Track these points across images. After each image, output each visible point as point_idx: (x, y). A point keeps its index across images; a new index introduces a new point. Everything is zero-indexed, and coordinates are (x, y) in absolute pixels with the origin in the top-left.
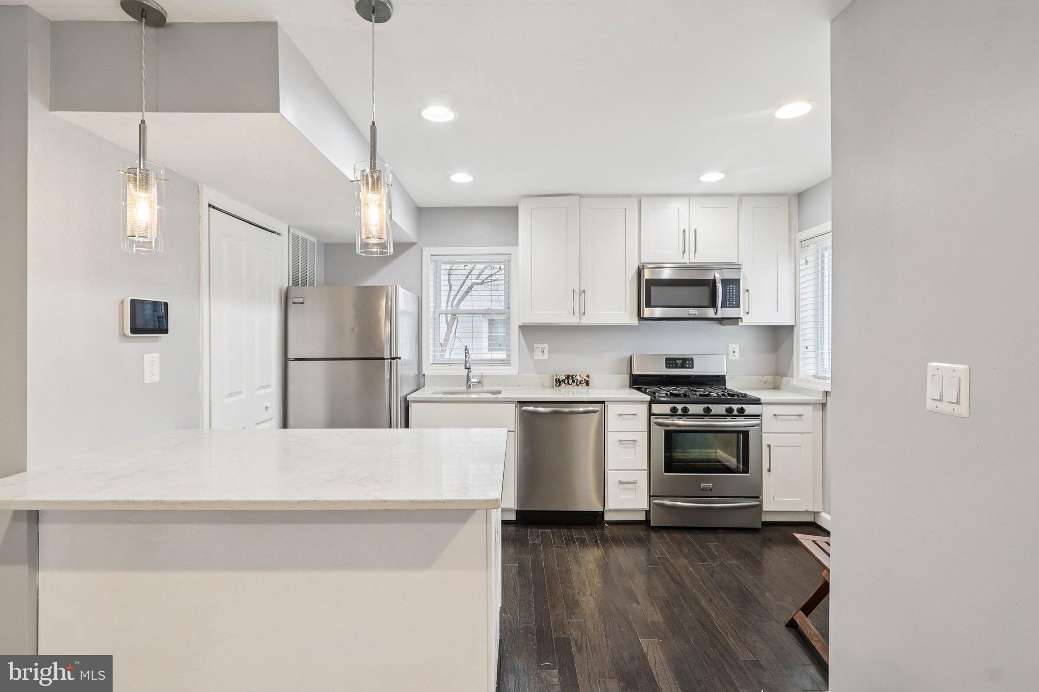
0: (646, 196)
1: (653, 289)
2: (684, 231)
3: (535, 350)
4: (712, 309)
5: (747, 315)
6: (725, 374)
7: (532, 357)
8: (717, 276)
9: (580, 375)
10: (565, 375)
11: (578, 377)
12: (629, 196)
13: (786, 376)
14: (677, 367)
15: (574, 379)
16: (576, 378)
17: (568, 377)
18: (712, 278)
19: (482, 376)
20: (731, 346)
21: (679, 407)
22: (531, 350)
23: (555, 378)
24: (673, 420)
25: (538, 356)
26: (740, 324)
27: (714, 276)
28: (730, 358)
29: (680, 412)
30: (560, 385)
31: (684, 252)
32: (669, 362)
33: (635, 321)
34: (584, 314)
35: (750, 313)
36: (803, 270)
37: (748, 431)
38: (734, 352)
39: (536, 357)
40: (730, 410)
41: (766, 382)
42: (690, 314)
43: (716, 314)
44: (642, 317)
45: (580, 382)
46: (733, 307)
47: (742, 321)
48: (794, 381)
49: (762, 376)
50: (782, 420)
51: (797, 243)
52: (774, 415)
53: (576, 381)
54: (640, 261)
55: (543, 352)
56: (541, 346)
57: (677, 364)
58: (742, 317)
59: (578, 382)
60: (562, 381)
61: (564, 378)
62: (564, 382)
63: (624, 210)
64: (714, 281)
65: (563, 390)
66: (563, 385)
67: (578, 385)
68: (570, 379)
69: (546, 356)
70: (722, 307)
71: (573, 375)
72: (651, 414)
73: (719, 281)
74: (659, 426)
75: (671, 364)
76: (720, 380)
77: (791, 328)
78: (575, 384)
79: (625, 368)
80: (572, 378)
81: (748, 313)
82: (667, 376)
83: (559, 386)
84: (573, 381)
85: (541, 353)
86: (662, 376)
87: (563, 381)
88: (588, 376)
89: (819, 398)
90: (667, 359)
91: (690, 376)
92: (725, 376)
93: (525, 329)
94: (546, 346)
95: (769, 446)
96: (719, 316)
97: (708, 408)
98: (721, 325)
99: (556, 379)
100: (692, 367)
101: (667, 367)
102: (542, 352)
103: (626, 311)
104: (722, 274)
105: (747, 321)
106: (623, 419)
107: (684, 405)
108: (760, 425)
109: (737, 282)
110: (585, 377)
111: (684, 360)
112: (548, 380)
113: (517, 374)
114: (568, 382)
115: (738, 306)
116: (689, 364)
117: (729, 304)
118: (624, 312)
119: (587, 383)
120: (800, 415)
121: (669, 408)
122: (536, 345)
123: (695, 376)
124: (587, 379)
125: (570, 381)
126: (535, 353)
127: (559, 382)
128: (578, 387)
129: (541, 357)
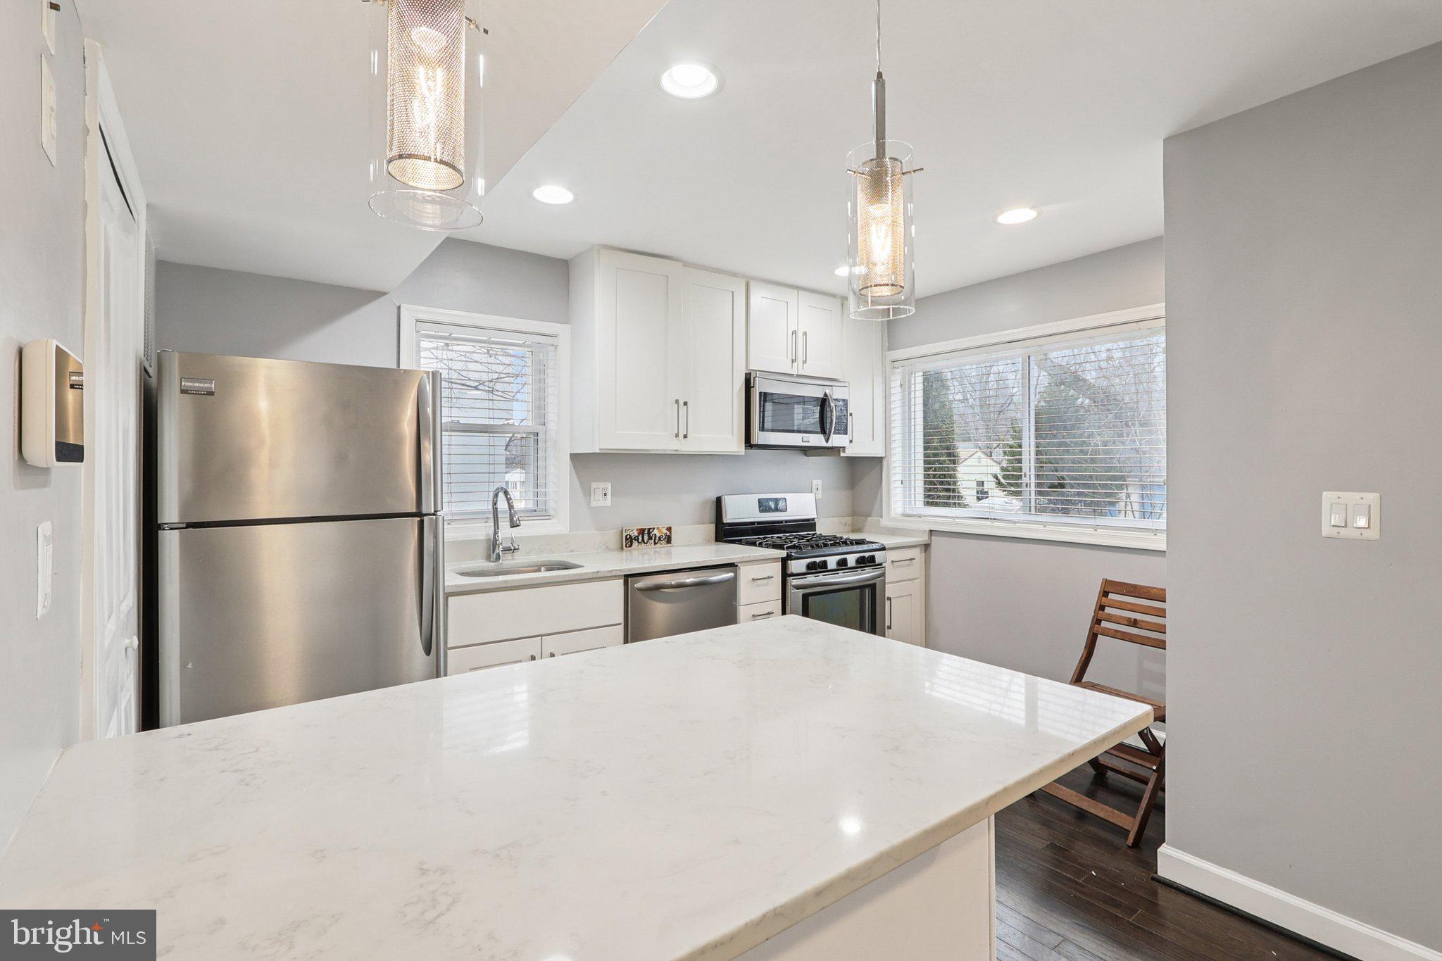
0: (754, 279)
3: (592, 492)
4: (822, 436)
5: (851, 444)
6: (815, 516)
7: (589, 503)
9: (658, 528)
10: (637, 529)
11: (656, 532)
12: (735, 275)
13: (869, 516)
14: (770, 511)
15: (651, 535)
16: (653, 532)
17: (642, 531)
22: (587, 492)
23: (625, 534)
25: (598, 501)
26: (841, 455)
30: (631, 546)
31: (794, 361)
33: (737, 446)
34: (685, 436)
35: (854, 442)
37: (875, 584)
39: (594, 504)
41: (845, 525)
43: (827, 442)
44: (750, 443)
45: (660, 539)
46: (842, 433)
47: (844, 451)
48: (885, 522)
49: (843, 517)
50: (899, 566)
51: (888, 364)
52: (892, 561)
54: (749, 366)
55: (605, 494)
56: (601, 485)
57: (769, 506)
58: (845, 446)
59: (657, 538)
60: (634, 539)
61: (637, 533)
62: (638, 540)
63: (731, 293)
65: (635, 553)
66: (635, 543)
67: (655, 543)
68: (645, 535)
69: (609, 501)
70: (833, 434)
71: (648, 529)
73: (831, 400)
76: (809, 525)
77: (880, 459)
78: (653, 542)
79: (710, 513)
80: (649, 533)
84: (650, 538)
85: (601, 497)
86: (753, 523)
87: (636, 538)
88: (669, 529)
89: (924, 539)
90: (761, 501)
92: (813, 519)
93: (578, 460)
94: (609, 486)
95: (890, 599)
96: (830, 444)
98: (806, 455)
99: (626, 536)
100: (785, 510)
101: (761, 511)
102: (603, 495)
103: (732, 435)
105: (850, 452)
106: (758, 586)
108: (883, 575)
109: (846, 403)
110: (665, 531)
111: (775, 500)
112: (612, 538)
113: (567, 533)
114: (643, 540)
115: (845, 433)
116: (782, 506)
117: (839, 430)
118: (731, 436)
119: (669, 540)
120: (911, 559)
121: (806, 565)
122: (594, 485)
124: (668, 534)
125: (646, 537)
126: (592, 497)
127: (630, 540)
128: (656, 546)
129: (602, 503)
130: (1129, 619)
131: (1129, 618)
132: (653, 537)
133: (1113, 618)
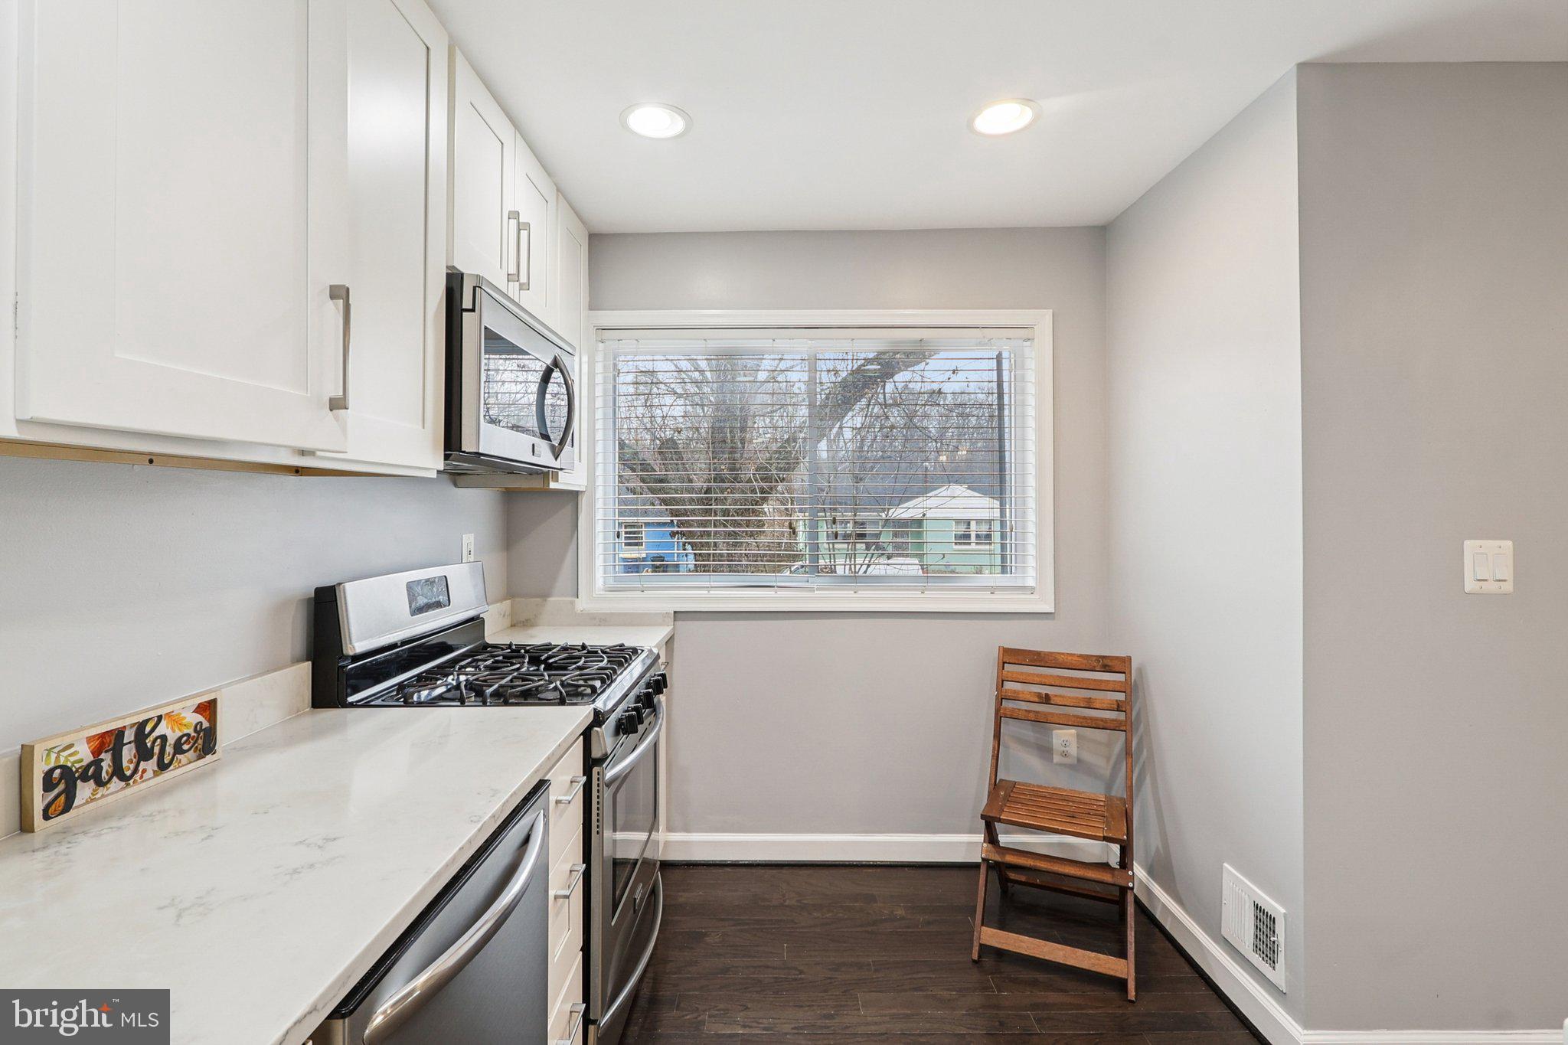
0: (459, 46)
10: (90, 741)
11: (163, 729)
15: (148, 743)
16: (156, 733)
17: (110, 742)
20: (465, 539)
23: (39, 774)
26: (553, 484)
30: (70, 804)
38: (470, 553)
43: (555, 457)
45: (177, 750)
47: (557, 478)
48: (582, 604)
51: (591, 328)
53: (157, 744)
59: (169, 749)
60: (82, 776)
61: (90, 752)
62: (96, 777)
63: (424, 49)
67: (163, 767)
68: (122, 753)
71: (144, 724)
72: (593, 764)
78: (155, 762)
80: (138, 741)
83: (68, 807)
84: (144, 754)
87: (91, 771)
88: (208, 708)
98: (456, 485)
99: (47, 775)
100: (449, 603)
101: (412, 611)
110: (195, 716)
114: (118, 772)
116: (443, 594)
118: (420, 428)
119: (208, 741)
124: (205, 725)
125: (127, 757)
127: (63, 788)
128: (168, 775)
130: (1039, 695)
131: (1039, 693)
132: (157, 750)
133: (1021, 696)
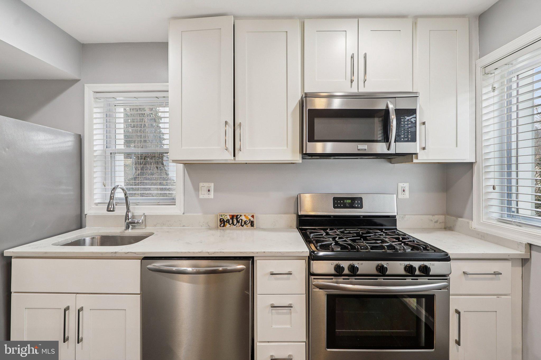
0: (309, 17)
1: (317, 122)
2: (352, 57)
3: (200, 188)
4: (384, 144)
5: (423, 151)
6: (396, 214)
7: (198, 196)
8: (391, 107)
9: (245, 215)
10: (229, 215)
11: (244, 218)
12: (291, 17)
13: (461, 217)
14: (345, 207)
15: (239, 219)
16: (240, 218)
17: (232, 217)
18: (384, 108)
19: (145, 216)
20: (401, 185)
21: (345, 264)
22: (197, 189)
24: (337, 283)
25: (203, 195)
26: (415, 161)
27: (387, 106)
28: (400, 196)
29: (346, 271)
31: (352, 81)
32: (337, 201)
33: (298, 158)
34: (240, 150)
35: (426, 148)
36: (484, 100)
37: (433, 296)
38: (404, 191)
39: (201, 197)
40: (410, 270)
42: (359, 150)
43: (388, 150)
44: (304, 152)
45: (245, 223)
46: (408, 141)
47: (417, 158)
48: (474, 225)
49: (434, 215)
51: (479, 69)
52: (464, 273)
53: (241, 220)
54: (304, 91)
55: (209, 191)
56: (206, 184)
57: (346, 203)
58: (418, 152)
59: (243, 222)
60: (226, 221)
61: (229, 218)
62: (229, 223)
63: (285, 33)
64: (387, 111)
65: (228, 231)
66: (228, 225)
67: (242, 226)
68: (234, 220)
69: (212, 195)
70: (395, 142)
71: (238, 215)
72: (310, 274)
73: (392, 110)
74: (320, 289)
75: (339, 203)
76: (390, 220)
77: (471, 165)
78: (240, 224)
79: (292, 208)
80: (237, 219)
81: (424, 149)
82: (335, 216)
83: (224, 226)
84: (238, 222)
85: (207, 192)
86: (329, 216)
87: (228, 221)
88: (253, 216)
90: (335, 199)
91: (359, 217)
92: (395, 216)
93: (191, 168)
94: (212, 185)
95: (458, 312)
96: (392, 151)
97: (382, 267)
98: (391, 163)
99: (220, 219)
100: (361, 207)
101: (335, 207)
103: (288, 147)
104: (395, 105)
105: (423, 157)
106: (276, 280)
107: (351, 262)
108: (447, 287)
109: (413, 112)
110: (250, 217)
111: (353, 199)
112: (211, 220)
113: (181, 214)
114: (233, 223)
115: (414, 139)
116: (358, 204)
117: (403, 138)
118: (286, 148)
119: (252, 224)
120: (497, 274)
121: (333, 266)
122: (201, 184)
123: (364, 216)
124: (252, 219)
125: (235, 222)
126: (200, 192)
127: (223, 222)
129: (206, 196)
